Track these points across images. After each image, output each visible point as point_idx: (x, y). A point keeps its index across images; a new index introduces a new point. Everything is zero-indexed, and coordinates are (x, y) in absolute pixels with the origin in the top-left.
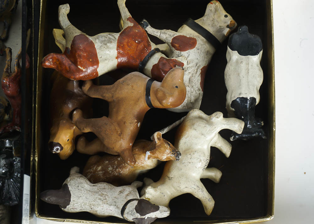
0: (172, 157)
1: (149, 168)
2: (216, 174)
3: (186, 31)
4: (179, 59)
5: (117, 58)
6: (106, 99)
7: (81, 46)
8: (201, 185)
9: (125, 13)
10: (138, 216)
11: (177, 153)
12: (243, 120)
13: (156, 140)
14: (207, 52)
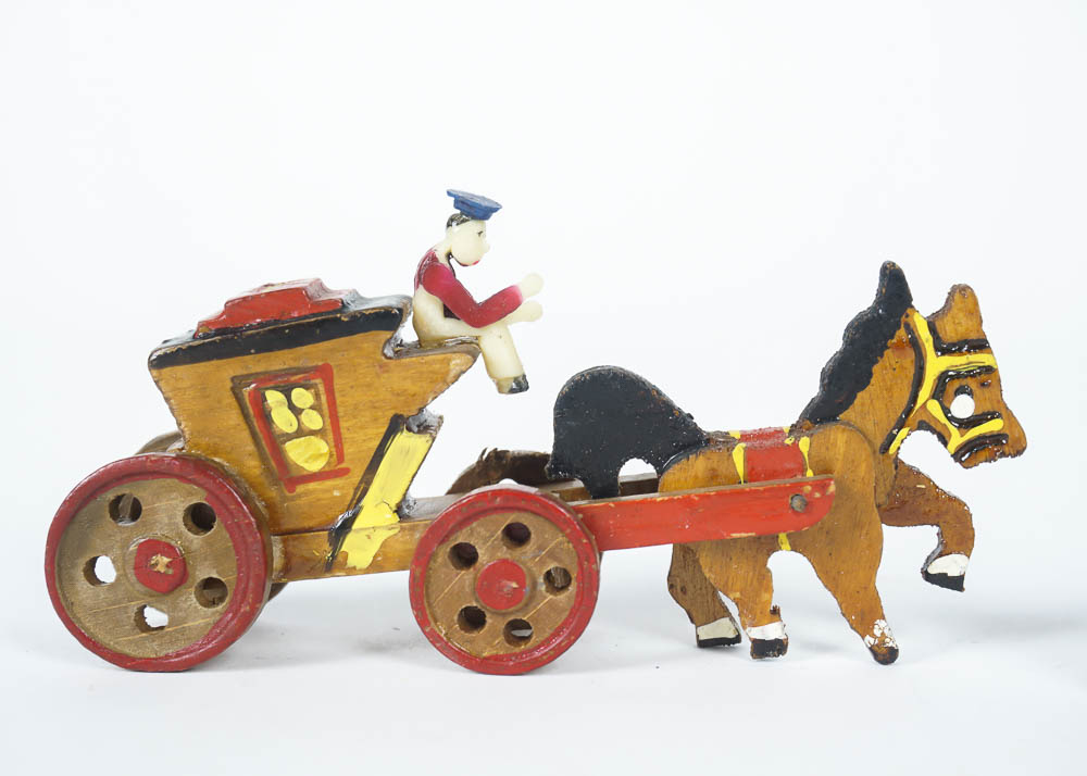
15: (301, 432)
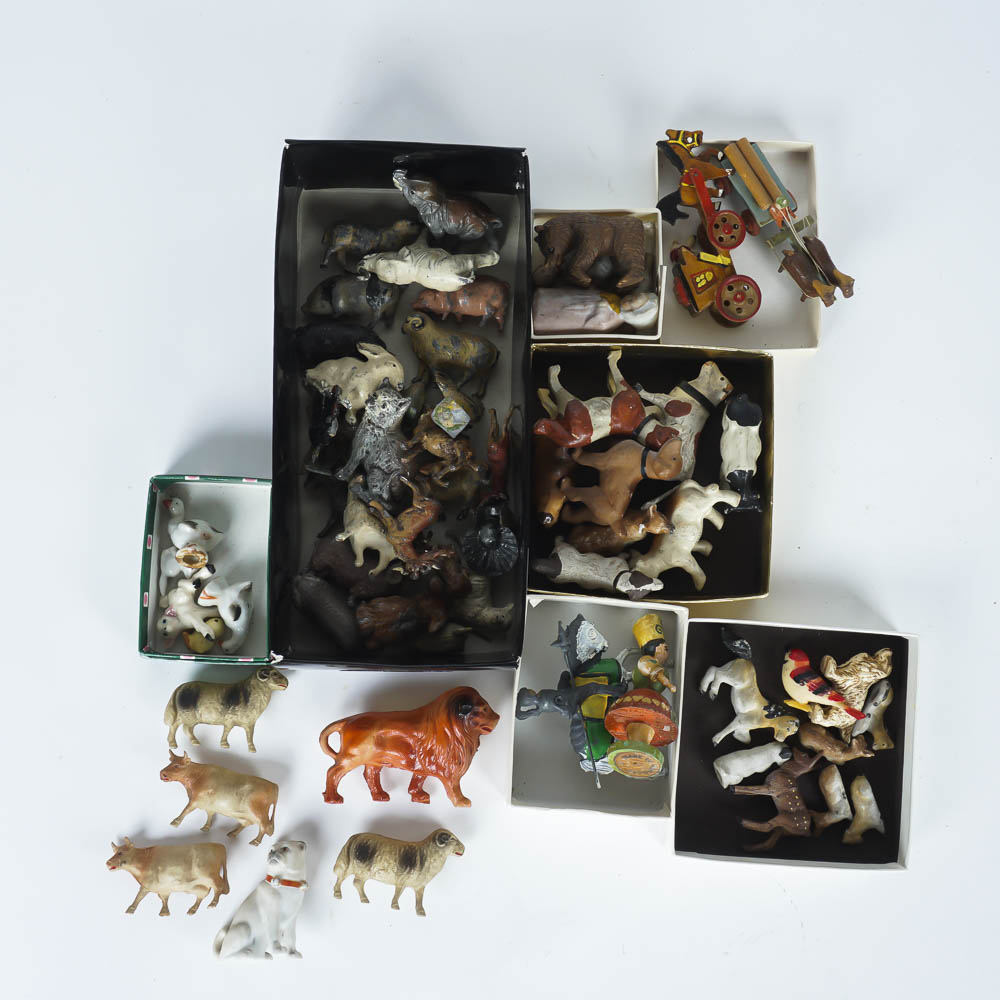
0: (666, 529)
1: (637, 540)
2: (707, 548)
3: (679, 394)
4: (675, 427)
5: (611, 425)
6: (599, 468)
7: (576, 413)
8: (692, 559)
9: (617, 374)
10: (633, 587)
11: (671, 527)
12: (739, 493)
13: (651, 513)
14: (701, 418)
15: (705, 278)
